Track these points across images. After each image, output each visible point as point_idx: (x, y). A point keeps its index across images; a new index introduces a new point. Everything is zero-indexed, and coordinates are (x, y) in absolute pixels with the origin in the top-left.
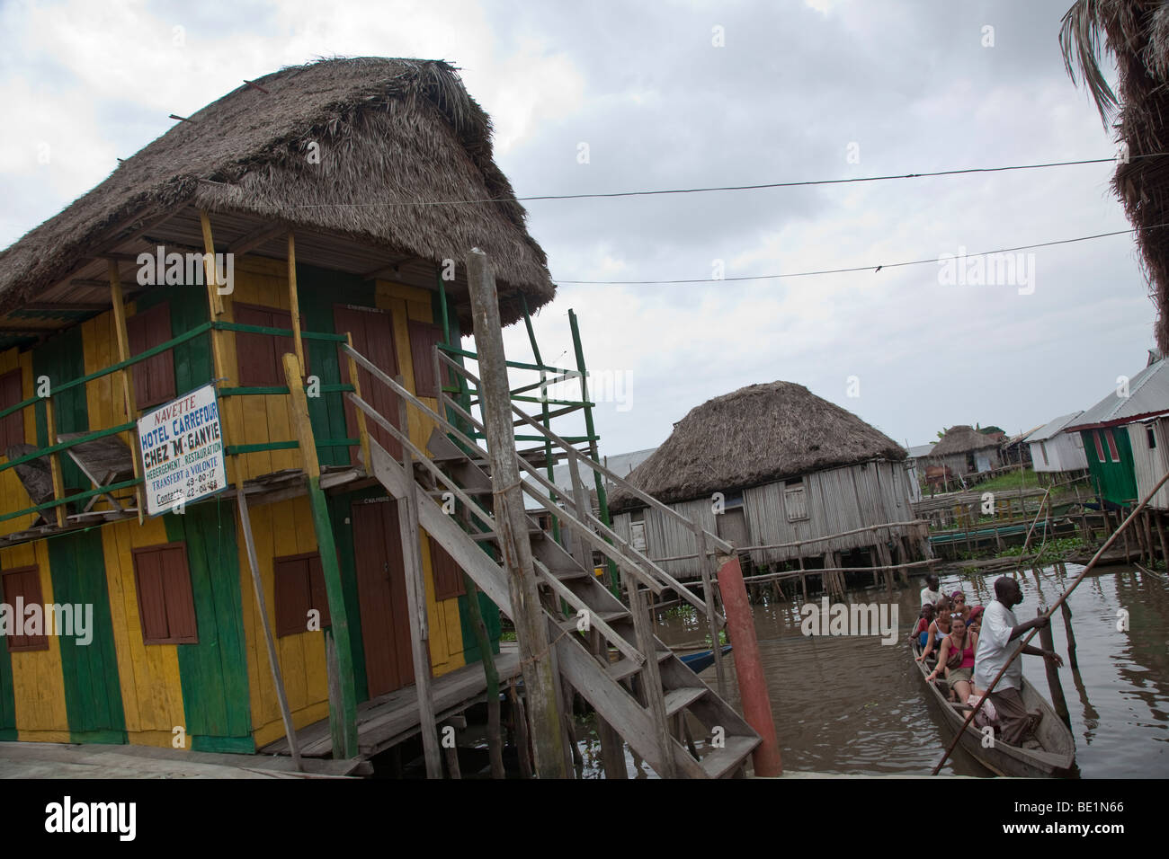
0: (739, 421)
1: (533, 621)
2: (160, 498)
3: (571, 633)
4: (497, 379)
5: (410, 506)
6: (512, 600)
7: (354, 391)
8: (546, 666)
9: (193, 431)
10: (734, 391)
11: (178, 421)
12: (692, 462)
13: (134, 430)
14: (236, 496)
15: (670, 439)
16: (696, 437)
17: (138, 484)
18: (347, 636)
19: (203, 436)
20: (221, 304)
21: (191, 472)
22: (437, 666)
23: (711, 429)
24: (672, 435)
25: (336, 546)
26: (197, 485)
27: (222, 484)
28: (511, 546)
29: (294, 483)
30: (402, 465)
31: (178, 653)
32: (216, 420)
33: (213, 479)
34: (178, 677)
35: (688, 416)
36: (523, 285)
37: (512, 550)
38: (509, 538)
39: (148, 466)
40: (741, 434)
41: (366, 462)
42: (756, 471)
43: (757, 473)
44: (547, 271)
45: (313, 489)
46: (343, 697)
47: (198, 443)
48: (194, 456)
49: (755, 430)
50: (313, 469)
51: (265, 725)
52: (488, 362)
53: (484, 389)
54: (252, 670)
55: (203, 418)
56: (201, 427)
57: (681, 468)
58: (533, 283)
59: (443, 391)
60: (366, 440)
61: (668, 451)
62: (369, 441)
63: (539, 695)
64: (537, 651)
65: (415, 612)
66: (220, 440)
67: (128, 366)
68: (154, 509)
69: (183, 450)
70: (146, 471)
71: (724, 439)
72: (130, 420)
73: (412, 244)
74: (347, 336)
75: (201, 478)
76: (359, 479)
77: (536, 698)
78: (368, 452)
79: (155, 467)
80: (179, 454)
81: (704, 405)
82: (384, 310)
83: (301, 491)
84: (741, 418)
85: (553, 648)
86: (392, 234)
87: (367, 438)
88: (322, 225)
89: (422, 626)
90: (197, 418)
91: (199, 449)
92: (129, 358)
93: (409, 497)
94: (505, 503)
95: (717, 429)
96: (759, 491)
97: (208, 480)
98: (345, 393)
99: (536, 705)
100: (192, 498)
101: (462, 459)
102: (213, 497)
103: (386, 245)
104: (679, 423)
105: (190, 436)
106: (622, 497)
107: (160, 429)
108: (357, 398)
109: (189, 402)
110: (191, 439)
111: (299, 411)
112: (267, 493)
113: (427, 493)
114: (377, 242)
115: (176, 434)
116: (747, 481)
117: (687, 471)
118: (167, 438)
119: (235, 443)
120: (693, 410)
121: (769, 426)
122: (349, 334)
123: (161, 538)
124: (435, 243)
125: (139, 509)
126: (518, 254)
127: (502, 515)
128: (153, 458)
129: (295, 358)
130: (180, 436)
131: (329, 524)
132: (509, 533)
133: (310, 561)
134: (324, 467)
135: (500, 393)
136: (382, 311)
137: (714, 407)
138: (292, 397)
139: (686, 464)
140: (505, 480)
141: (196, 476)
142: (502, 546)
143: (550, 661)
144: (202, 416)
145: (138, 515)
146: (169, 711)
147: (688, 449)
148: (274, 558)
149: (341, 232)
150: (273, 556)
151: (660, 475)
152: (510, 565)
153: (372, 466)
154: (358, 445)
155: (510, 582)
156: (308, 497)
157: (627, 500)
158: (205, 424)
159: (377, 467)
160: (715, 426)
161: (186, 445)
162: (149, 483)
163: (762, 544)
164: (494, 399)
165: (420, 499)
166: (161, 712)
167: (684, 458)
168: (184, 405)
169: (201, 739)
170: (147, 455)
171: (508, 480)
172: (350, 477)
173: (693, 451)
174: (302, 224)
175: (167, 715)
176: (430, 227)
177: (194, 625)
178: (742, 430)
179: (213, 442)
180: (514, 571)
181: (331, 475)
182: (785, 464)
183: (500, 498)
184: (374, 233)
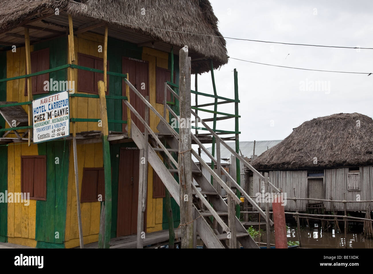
0: (328, 132)
1: (188, 208)
2: (39, 136)
3: (204, 217)
4: (186, 105)
5: (145, 153)
6: (180, 198)
7: (127, 100)
8: (190, 228)
9: (57, 110)
10: (330, 115)
11: (51, 104)
12: (299, 150)
13: (31, 105)
14: (72, 139)
15: (289, 137)
16: (303, 137)
17: (30, 129)
18: (111, 205)
19: (61, 112)
20: (74, 56)
21: (54, 127)
22: (149, 228)
23: (312, 134)
24: (291, 135)
25: (111, 166)
26: (56, 133)
27: (67, 134)
28: (183, 176)
29: (97, 137)
30: (144, 135)
31: (37, 204)
32: (68, 106)
33: (63, 131)
34: (35, 214)
35: (301, 126)
36: (211, 56)
37: (183, 177)
38: (182, 172)
39: (35, 121)
40: (328, 139)
41: (129, 132)
42: (333, 160)
43: (333, 161)
44: (226, 50)
45: (105, 141)
46: (105, 230)
47: (58, 115)
48: (56, 120)
49: (337, 138)
50: (106, 132)
51: (70, 240)
52: (183, 98)
53: (180, 108)
54: (68, 215)
55: (62, 105)
56: (61, 108)
57: (292, 152)
58: (217, 55)
59: (167, 104)
60: (130, 122)
61: (287, 143)
62: (131, 122)
63: (186, 240)
64: (188, 221)
65: (141, 199)
66: (68, 115)
67: (30, 77)
68: (36, 140)
69: (52, 117)
70: (34, 123)
71: (318, 141)
72: (29, 100)
73: (160, 35)
74: (127, 75)
75: (58, 130)
76: (125, 138)
77: (184, 241)
78: (130, 127)
79: (38, 122)
80: (50, 118)
81: (311, 121)
82: (145, 61)
83: (100, 141)
84: (330, 131)
85: (195, 221)
86: (151, 30)
87: (131, 121)
88: (121, 25)
89: (143, 206)
90: (59, 104)
91: (59, 117)
92: (31, 73)
93: (145, 149)
94: (183, 158)
95: (316, 134)
96: (333, 171)
97: (61, 131)
98: (123, 100)
99: (184, 244)
100: (53, 138)
101: (171, 135)
102: (63, 139)
103: (148, 35)
104: (296, 128)
105: (56, 111)
106: (259, 163)
107: (43, 106)
108: (128, 103)
109: (56, 97)
110: (56, 113)
111: (103, 106)
112: (85, 139)
113: (153, 149)
114: (144, 34)
115: (49, 109)
116: (328, 165)
117: (295, 154)
118: (45, 111)
119: (75, 117)
120: (305, 123)
121: (345, 137)
122: (128, 74)
123: (35, 153)
124: (171, 35)
125: (29, 139)
126: (211, 41)
127: (181, 162)
128: (38, 118)
129: (103, 83)
130: (51, 111)
131: (110, 156)
132: (182, 170)
133: (99, 171)
134: (110, 132)
135: (187, 111)
136: (144, 62)
137: (316, 122)
138: (100, 100)
139: (295, 151)
140: (184, 148)
141: (56, 129)
142: (179, 175)
143: (193, 226)
144: (61, 104)
145: (28, 142)
146: (28, 229)
147: (298, 143)
148: (84, 168)
149: (129, 28)
150: (83, 167)
151: (281, 155)
152: (181, 183)
153: (131, 134)
154: (126, 123)
155: (180, 191)
156: (102, 143)
157: (261, 165)
158: (62, 107)
159: (133, 134)
160: (315, 133)
161: (53, 115)
162: (35, 129)
163: (331, 200)
164: (184, 113)
165: (150, 151)
166: (25, 229)
167: (295, 147)
168: (54, 98)
169: (41, 243)
170: (35, 117)
171: (186, 148)
172: (121, 137)
173: (301, 145)
174: (112, 24)
175: (27, 231)
176: (170, 27)
177: (45, 192)
178: (329, 137)
179: (65, 115)
180: (182, 186)
181: (113, 135)
182: (350, 158)
183: (181, 155)
184: (144, 29)
